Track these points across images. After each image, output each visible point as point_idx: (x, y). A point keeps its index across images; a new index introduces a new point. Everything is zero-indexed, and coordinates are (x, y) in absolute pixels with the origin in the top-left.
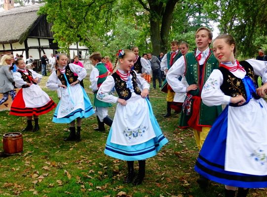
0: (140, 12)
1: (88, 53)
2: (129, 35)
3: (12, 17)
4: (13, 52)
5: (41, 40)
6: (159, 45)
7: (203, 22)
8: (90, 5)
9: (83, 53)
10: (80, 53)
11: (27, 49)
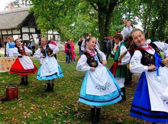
0: (92, 12)
1: (59, 36)
2: (85, 26)
3: (13, 14)
4: (13, 35)
5: (30, 29)
6: (104, 32)
7: (131, 18)
8: (61, 7)
9: (56, 37)
10: (54, 36)
11: (22, 34)
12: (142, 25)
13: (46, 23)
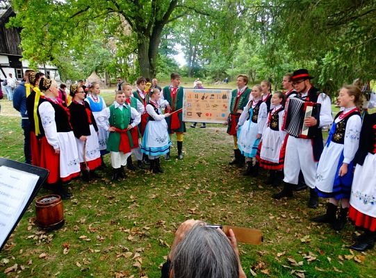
6: (148, 69)
7: (170, 45)
9: (52, 74)
10: (48, 73)
12: (184, 55)
13: (39, 50)
